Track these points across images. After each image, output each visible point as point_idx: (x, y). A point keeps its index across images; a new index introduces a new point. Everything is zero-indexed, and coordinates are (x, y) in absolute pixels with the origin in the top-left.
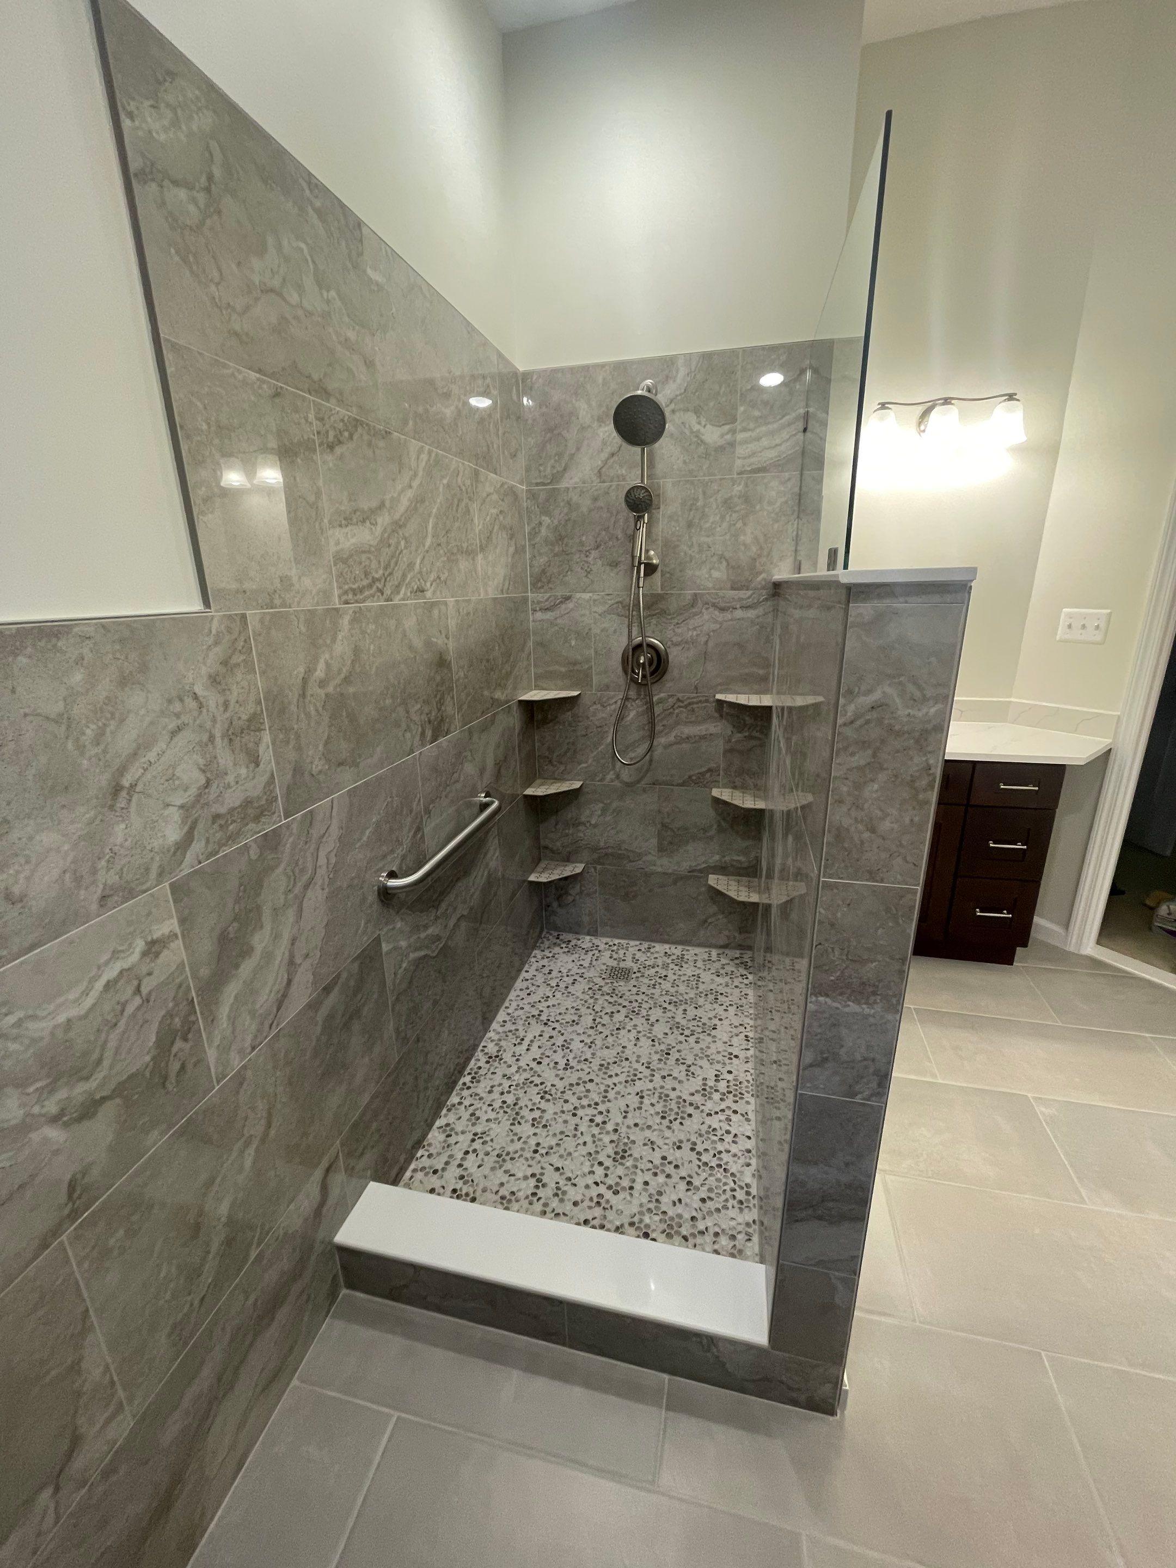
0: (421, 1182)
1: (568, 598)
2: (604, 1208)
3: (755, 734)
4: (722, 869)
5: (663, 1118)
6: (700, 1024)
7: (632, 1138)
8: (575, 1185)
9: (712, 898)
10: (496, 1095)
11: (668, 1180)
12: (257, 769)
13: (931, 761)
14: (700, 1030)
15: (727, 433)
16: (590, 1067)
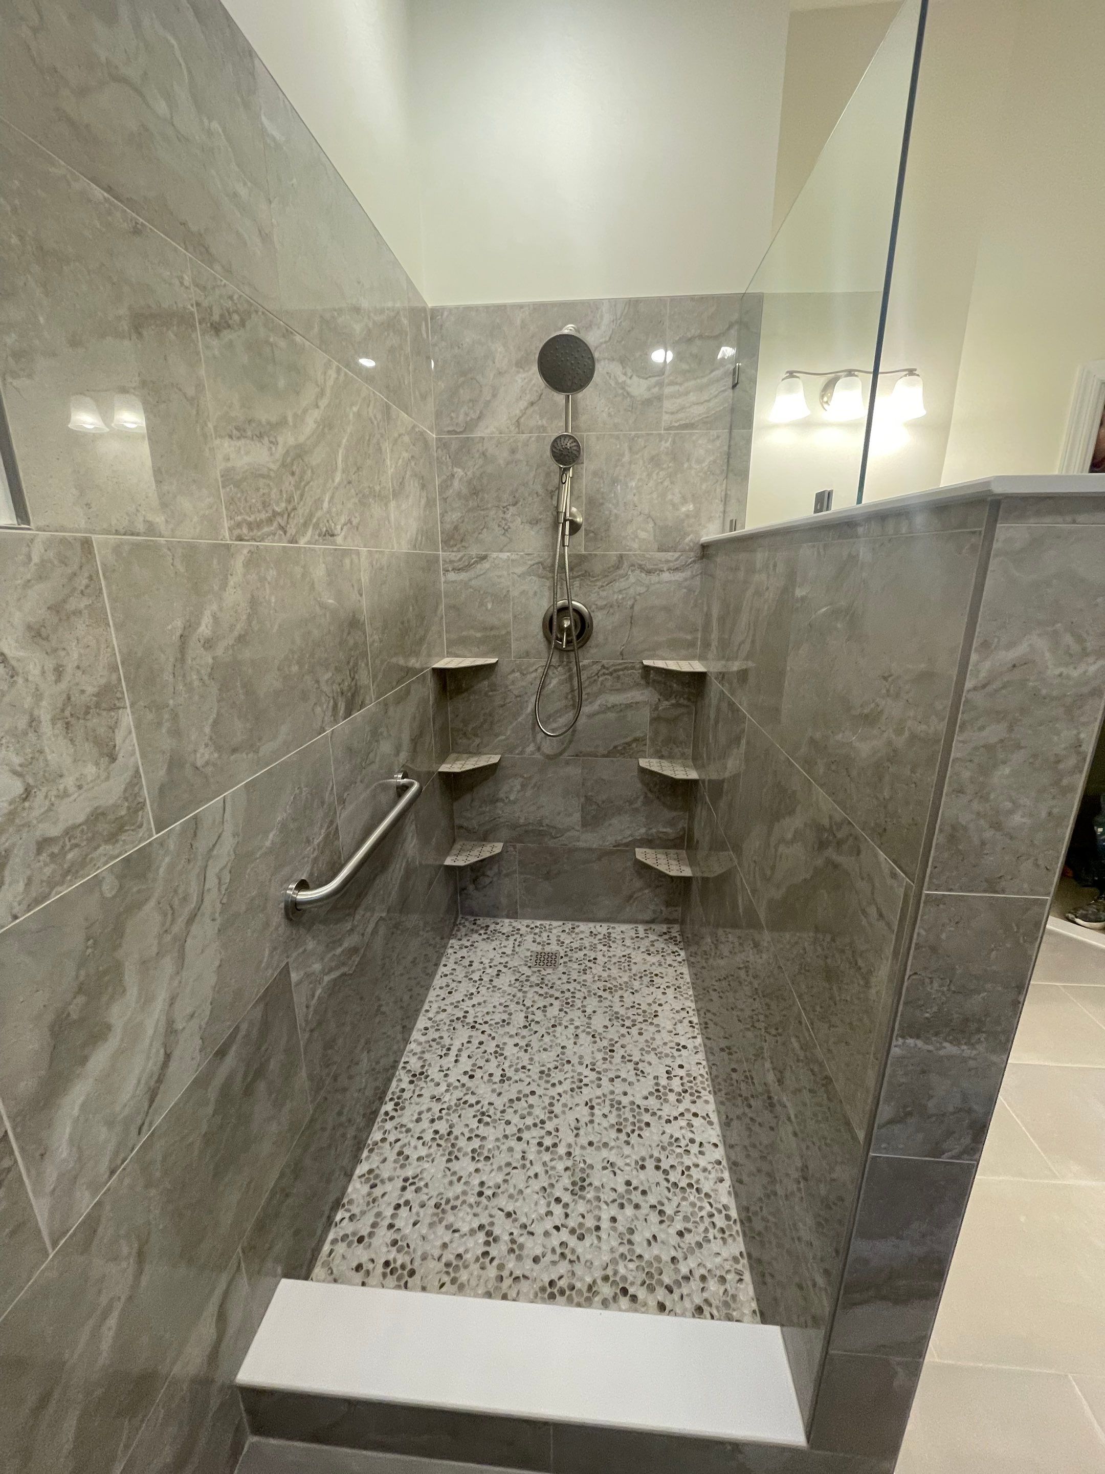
0: (344, 1257)
1: (484, 558)
2: (571, 1262)
3: (682, 701)
4: (649, 842)
5: (619, 1131)
6: (640, 1011)
7: (589, 1162)
8: (532, 1234)
9: (638, 873)
10: (425, 1124)
11: (638, 1212)
12: (113, 765)
13: (1082, 736)
14: (640, 1019)
15: (655, 387)
16: (529, 1076)
